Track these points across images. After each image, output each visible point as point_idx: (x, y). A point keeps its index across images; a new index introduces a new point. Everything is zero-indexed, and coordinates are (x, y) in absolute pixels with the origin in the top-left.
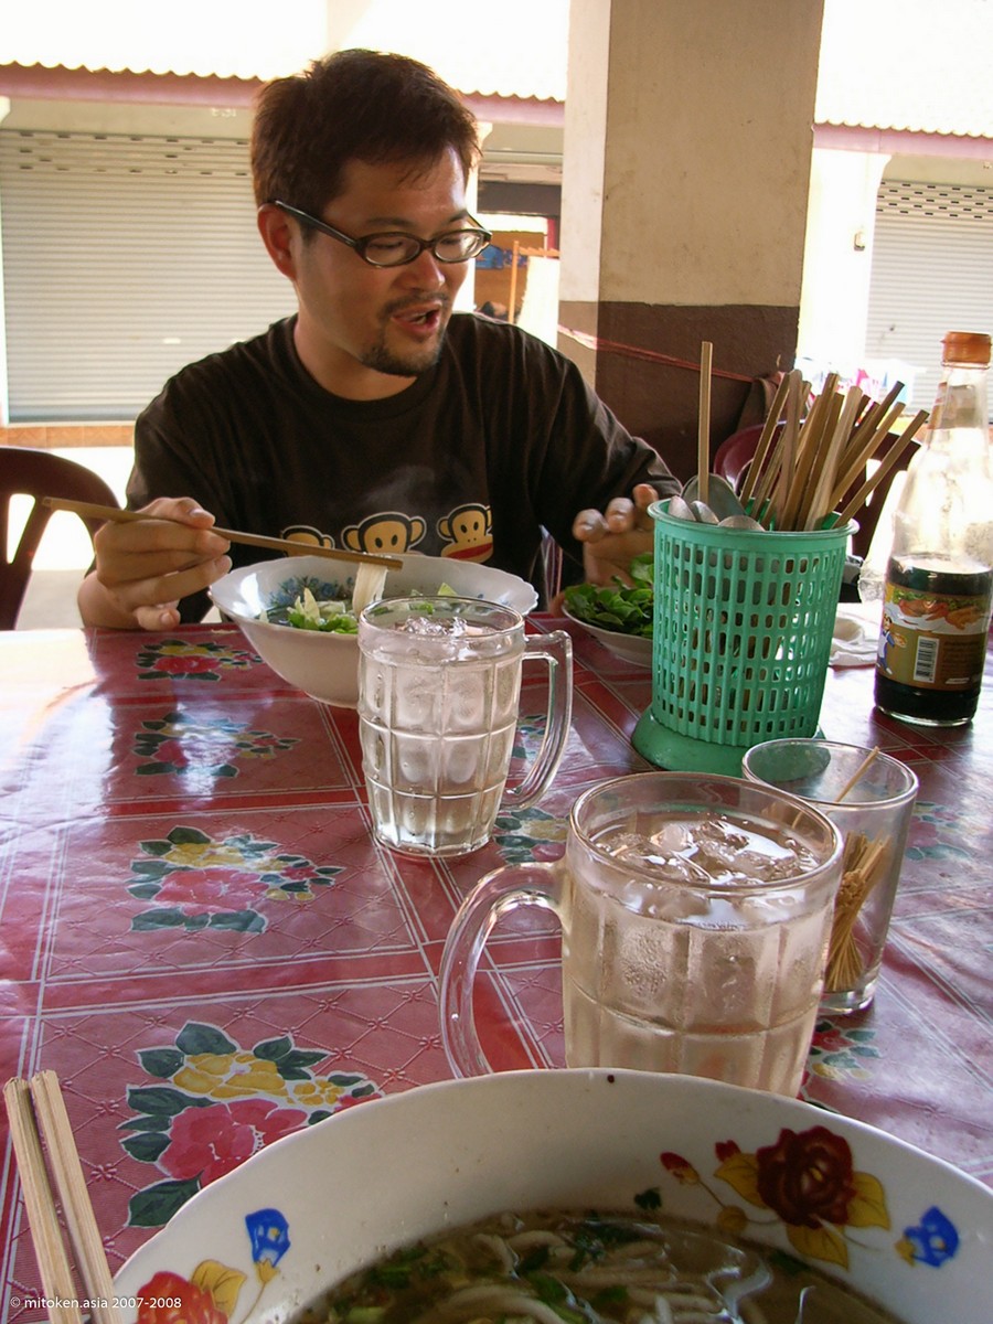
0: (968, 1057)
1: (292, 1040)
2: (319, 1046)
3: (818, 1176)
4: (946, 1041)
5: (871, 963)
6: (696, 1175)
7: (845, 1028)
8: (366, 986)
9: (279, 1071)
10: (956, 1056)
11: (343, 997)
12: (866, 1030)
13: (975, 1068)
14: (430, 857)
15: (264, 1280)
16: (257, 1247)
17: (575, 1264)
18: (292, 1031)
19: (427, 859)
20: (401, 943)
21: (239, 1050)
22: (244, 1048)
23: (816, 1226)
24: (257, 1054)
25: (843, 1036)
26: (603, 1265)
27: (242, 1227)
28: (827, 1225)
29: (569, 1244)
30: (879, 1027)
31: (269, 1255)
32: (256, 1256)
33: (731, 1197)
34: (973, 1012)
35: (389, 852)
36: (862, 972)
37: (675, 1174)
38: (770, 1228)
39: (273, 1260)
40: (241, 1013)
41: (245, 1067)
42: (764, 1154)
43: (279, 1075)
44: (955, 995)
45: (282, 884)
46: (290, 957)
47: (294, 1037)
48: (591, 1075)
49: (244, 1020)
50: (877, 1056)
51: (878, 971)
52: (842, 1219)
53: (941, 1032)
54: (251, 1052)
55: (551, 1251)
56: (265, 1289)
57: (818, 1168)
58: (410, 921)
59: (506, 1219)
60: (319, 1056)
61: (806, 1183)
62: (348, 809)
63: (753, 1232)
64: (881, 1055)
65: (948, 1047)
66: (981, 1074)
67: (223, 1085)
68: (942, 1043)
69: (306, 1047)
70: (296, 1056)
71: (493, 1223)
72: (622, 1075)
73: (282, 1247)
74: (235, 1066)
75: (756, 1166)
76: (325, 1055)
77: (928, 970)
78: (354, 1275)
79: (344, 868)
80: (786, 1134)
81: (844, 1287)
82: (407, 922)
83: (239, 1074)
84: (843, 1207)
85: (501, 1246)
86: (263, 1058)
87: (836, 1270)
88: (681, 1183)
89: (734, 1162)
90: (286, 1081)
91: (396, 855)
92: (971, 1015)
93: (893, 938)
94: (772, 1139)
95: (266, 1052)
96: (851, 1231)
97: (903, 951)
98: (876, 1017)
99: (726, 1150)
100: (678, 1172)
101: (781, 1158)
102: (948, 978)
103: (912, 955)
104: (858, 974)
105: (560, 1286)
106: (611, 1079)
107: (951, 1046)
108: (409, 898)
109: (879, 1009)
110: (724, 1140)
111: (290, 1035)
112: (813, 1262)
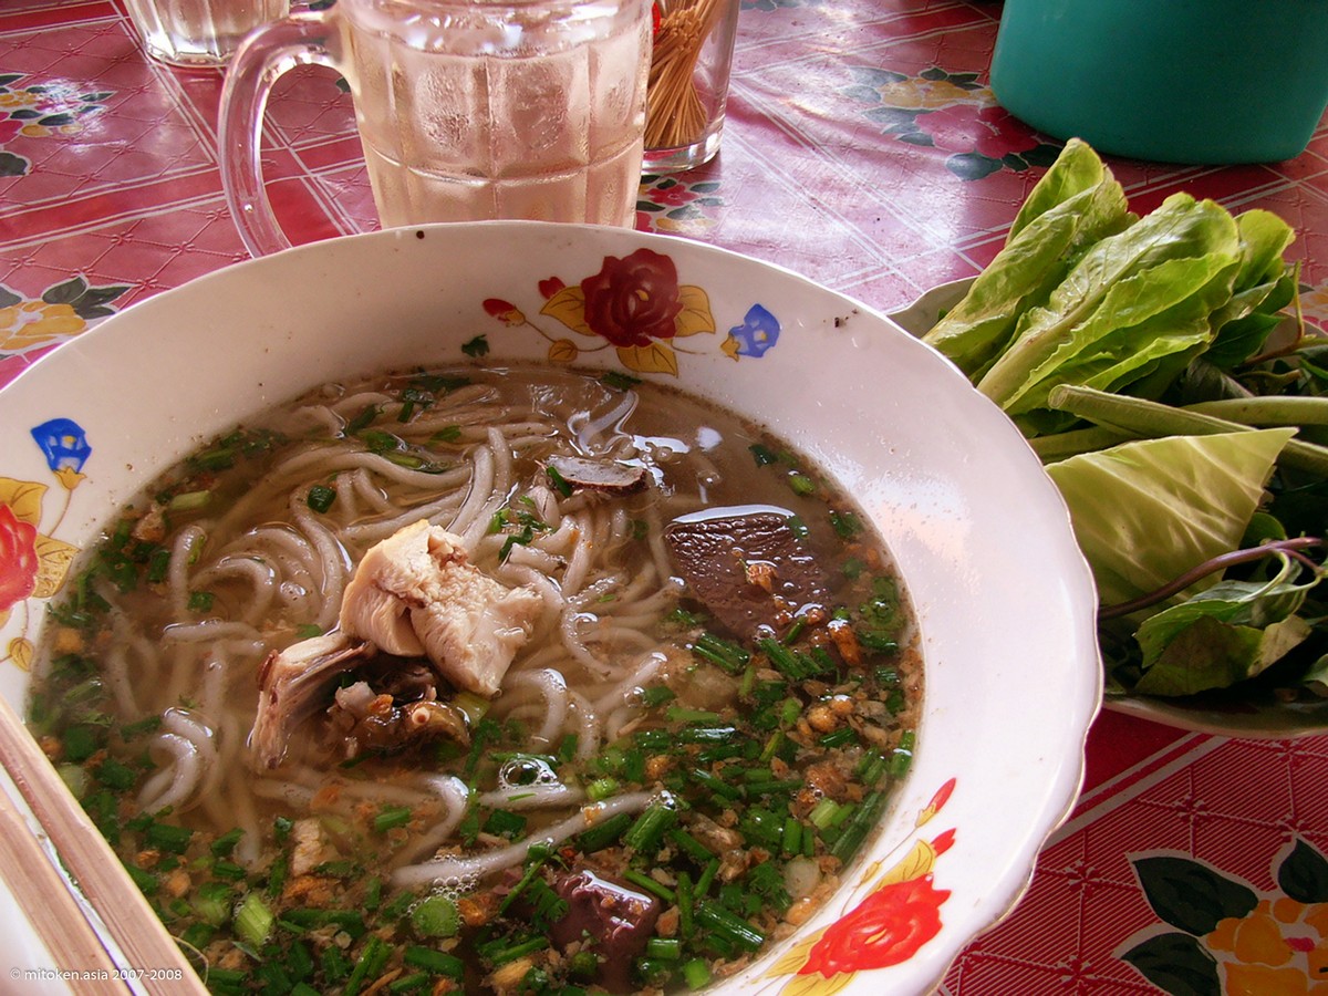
0: (812, 195)
1: (86, 280)
2: (119, 281)
3: (644, 296)
4: (791, 183)
5: (714, 115)
6: (523, 315)
7: (689, 183)
8: (162, 212)
9: (77, 313)
10: (801, 195)
11: (139, 226)
12: (712, 182)
13: (819, 204)
14: (217, 66)
15: (70, 488)
16: (53, 457)
17: (404, 416)
18: (84, 271)
19: (214, 69)
20: (198, 163)
21: (24, 299)
22: (29, 296)
23: (646, 343)
24: (46, 300)
25: (687, 190)
26: (435, 412)
27: (31, 441)
28: (656, 340)
29: (398, 400)
30: (726, 178)
31: (68, 463)
32: (54, 466)
33: (559, 331)
34: (818, 152)
35: (167, 68)
36: (705, 124)
37: (500, 318)
38: (599, 352)
39: (75, 467)
40: (19, 262)
41: (37, 315)
42: (589, 284)
43: (78, 317)
44: (802, 138)
45: (40, 119)
46: (66, 196)
47: (88, 276)
48: (398, 233)
49: (24, 268)
50: (722, 205)
51: (722, 122)
52: (670, 331)
53: (787, 175)
54: (40, 300)
55: (378, 409)
56: (73, 495)
57: (644, 289)
58: (203, 137)
59: (328, 389)
60: (122, 290)
61: (632, 305)
62: (105, 25)
63: (583, 360)
64: (726, 204)
65: (794, 190)
66: (824, 209)
67: (13, 336)
68: (787, 185)
69: (102, 284)
70: (93, 294)
71: (316, 395)
72: (431, 229)
73: (83, 453)
74: (23, 316)
75: (583, 298)
76: (127, 288)
77: (775, 118)
78: (172, 468)
79: (115, 92)
80: (609, 262)
81: (675, 392)
82: (201, 139)
83: (31, 323)
84: (670, 319)
85: (325, 414)
86: (56, 303)
87: (666, 379)
88: (507, 326)
89: (560, 296)
90: (87, 321)
91: (176, 71)
92: (818, 156)
93: (736, 90)
94: (595, 268)
95: (57, 296)
96: (678, 342)
97: (751, 102)
98: (722, 169)
99: (549, 287)
100: (503, 316)
101: (606, 285)
102: (796, 123)
103: (761, 106)
104: (702, 126)
105: (391, 437)
106: (420, 235)
107: (796, 187)
108: (199, 115)
109: (725, 159)
110: (547, 278)
111: (82, 276)
112: (643, 376)
